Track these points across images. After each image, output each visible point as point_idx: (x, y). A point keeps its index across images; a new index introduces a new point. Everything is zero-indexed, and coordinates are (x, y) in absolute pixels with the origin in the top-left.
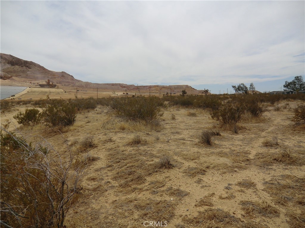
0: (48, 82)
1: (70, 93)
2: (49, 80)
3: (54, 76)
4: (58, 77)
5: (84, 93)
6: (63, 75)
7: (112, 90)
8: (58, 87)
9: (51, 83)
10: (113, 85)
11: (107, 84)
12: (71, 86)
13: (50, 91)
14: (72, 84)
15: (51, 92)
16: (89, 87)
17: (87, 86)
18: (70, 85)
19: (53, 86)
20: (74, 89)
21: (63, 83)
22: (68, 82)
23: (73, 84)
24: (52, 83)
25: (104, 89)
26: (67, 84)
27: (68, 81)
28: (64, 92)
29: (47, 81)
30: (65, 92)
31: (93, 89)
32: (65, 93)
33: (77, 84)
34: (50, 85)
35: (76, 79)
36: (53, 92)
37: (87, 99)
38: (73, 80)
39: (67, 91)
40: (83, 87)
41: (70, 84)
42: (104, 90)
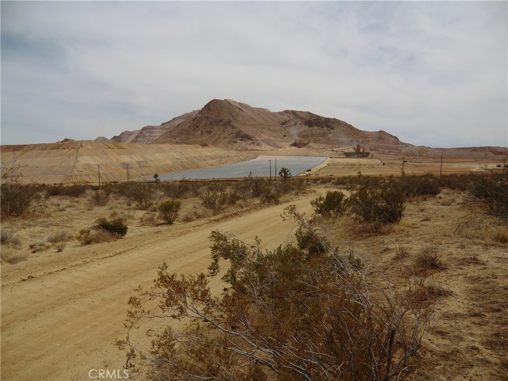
0: (357, 149)
1: (392, 165)
2: (358, 146)
3: (368, 139)
4: (373, 140)
5: (416, 166)
6: (382, 136)
7: (471, 160)
8: (372, 156)
9: (361, 150)
10: (474, 149)
11: (462, 149)
12: (393, 154)
13: (360, 163)
14: (395, 151)
15: (361, 165)
16: (425, 155)
17: (423, 153)
18: (392, 152)
19: (364, 155)
20: (399, 159)
21: (380, 150)
22: (388, 148)
23: (397, 151)
24: (364, 150)
25: (455, 158)
26: (387, 151)
27: (388, 145)
28: (382, 164)
29: (356, 147)
30: (384, 164)
31: (434, 158)
32: (383, 166)
33: (404, 150)
34: (360, 153)
35: (402, 143)
36: (364, 165)
37: (420, 177)
38: (398, 144)
39: (386, 162)
40: (414, 155)
41: (392, 150)
42: (454, 160)
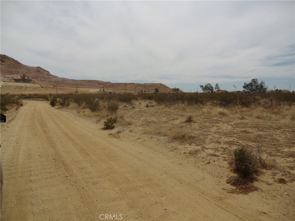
0: (23, 77)
1: (47, 88)
2: (24, 75)
3: (30, 71)
4: (34, 72)
5: (61, 89)
6: (39, 70)
7: (88, 87)
8: (34, 82)
9: (26, 78)
10: (89, 81)
11: (84, 80)
12: (47, 81)
13: (26, 86)
14: (48, 80)
15: (27, 87)
16: (65, 83)
17: (64, 82)
18: (46, 80)
19: (28, 81)
20: (51, 85)
21: (39, 78)
22: (44, 78)
23: (50, 80)
24: (28, 78)
25: (81, 85)
26: (43, 79)
27: (43, 76)
28: (41, 87)
29: (22, 76)
30: (42, 87)
31: (70, 85)
32: (42, 89)
33: (53, 80)
34: (26, 80)
35: (52, 75)
36: (29, 87)
38: (50, 76)
39: (43, 86)
40: (59, 82)
41: (47, 79)
42: (81, 86)
